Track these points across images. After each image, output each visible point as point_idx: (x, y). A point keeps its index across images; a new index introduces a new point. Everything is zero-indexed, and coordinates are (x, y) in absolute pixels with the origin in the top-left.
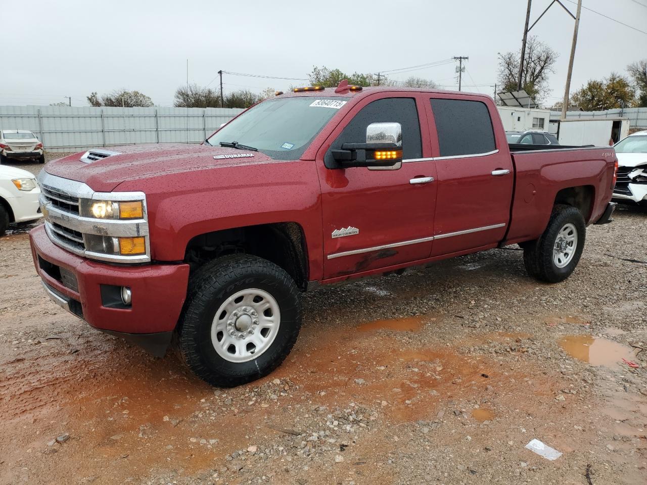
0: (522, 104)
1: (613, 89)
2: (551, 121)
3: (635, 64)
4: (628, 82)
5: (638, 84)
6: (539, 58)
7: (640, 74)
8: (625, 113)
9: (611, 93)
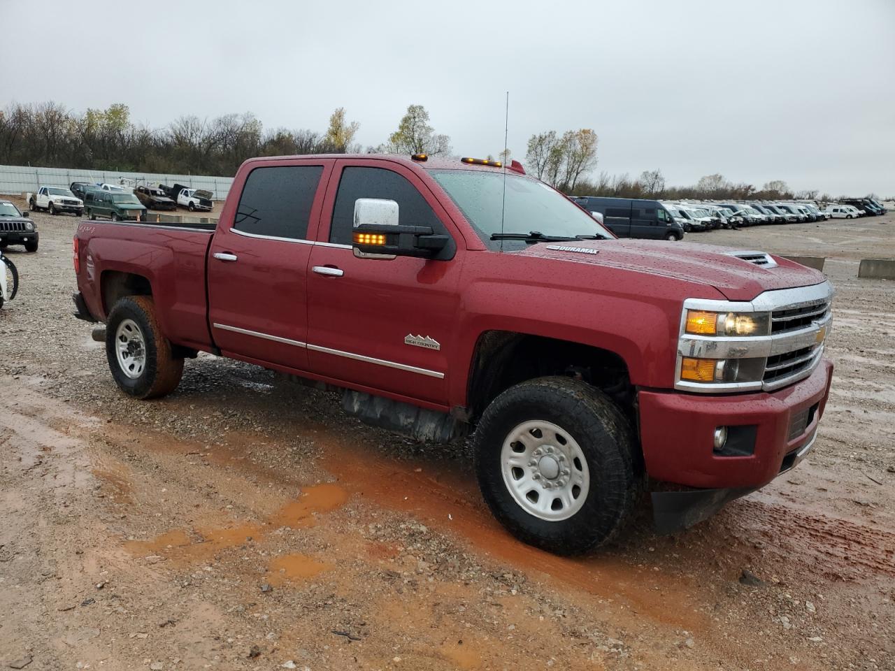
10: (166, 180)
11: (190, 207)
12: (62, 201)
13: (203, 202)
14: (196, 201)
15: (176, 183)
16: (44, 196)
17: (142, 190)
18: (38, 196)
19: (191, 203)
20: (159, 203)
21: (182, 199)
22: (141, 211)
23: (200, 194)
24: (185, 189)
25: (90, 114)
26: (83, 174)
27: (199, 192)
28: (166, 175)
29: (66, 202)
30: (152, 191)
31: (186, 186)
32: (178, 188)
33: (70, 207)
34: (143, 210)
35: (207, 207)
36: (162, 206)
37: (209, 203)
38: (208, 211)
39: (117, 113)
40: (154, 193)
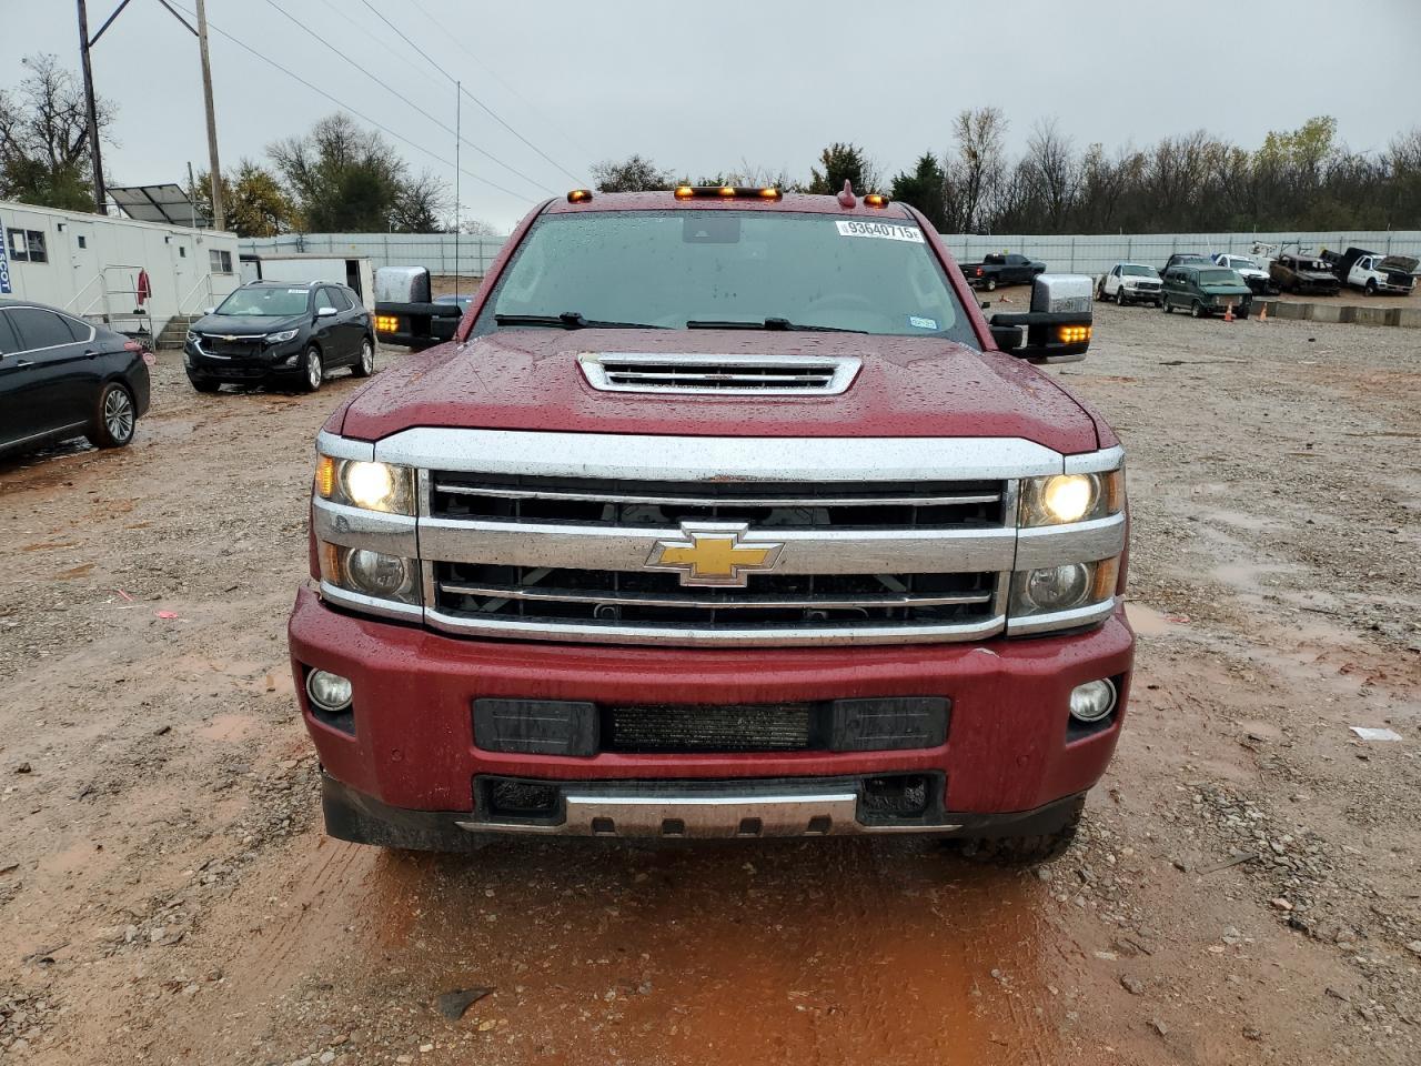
0: (173, 217)
1: (252, 192)
2: (243, 258)
3: (281, 146)
4: (277, 180)
5: (294, 186)
6: (73, 108)
7: (292, 166)
8: (307, 243)
9: (250, 201)
10: (1341, 242)
11: (1371, 288)
12: (1136, 285)
13: (1394, 278)
14: (1381, 278)
15: (1353, 245)
16: (1115, 277)
17: (1286, 261)
18: (1109, 277)
19: (1372, 281)
20: (1308, 282)
21: (1358, 275)
22: (1241, 298)
23: (1394, 265)
24: (1367, 257)
25: (1270, 141)
26: (1197, 241)
27: (1391, 261)
28: (1342, 233)
29: (1142, 285)
30: (1300, 262)
31: (1368, 249)
32: (1354, 255)
33: (1145, 293)
34: (1246, 296)
35: (1399, 288)
36: (1312, 287)
37: (1407, 280)
38: (1404, 294)
39: (1316, 133)
40: (1307, 266)
